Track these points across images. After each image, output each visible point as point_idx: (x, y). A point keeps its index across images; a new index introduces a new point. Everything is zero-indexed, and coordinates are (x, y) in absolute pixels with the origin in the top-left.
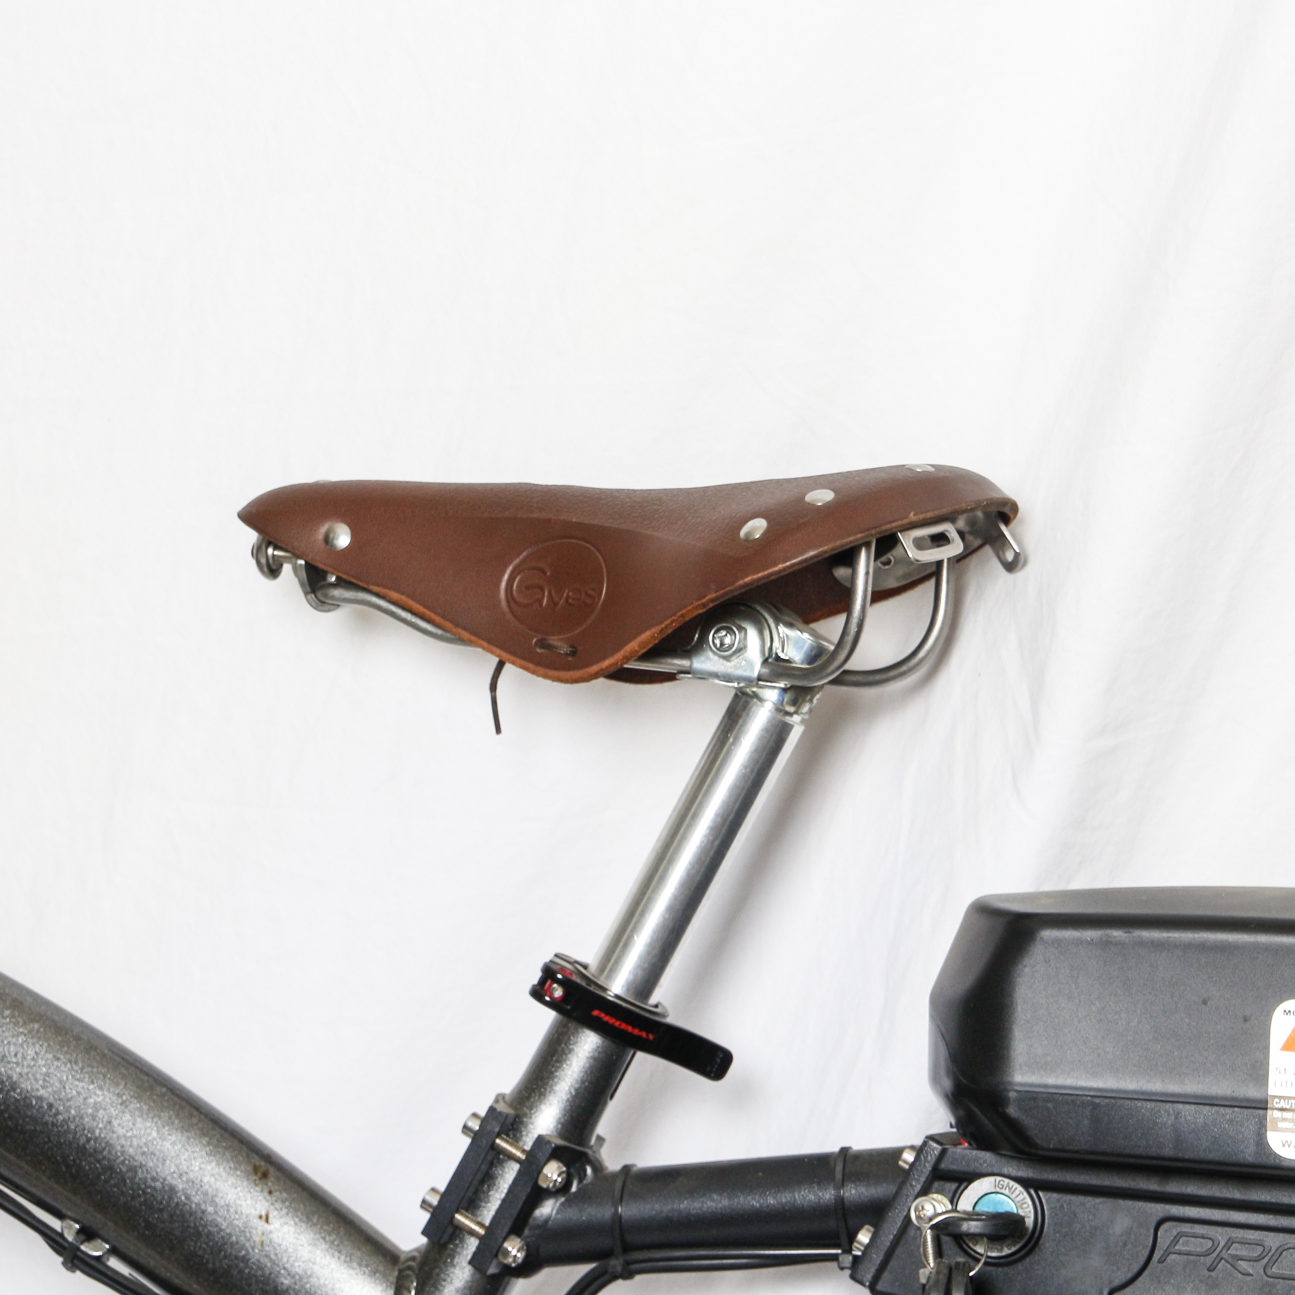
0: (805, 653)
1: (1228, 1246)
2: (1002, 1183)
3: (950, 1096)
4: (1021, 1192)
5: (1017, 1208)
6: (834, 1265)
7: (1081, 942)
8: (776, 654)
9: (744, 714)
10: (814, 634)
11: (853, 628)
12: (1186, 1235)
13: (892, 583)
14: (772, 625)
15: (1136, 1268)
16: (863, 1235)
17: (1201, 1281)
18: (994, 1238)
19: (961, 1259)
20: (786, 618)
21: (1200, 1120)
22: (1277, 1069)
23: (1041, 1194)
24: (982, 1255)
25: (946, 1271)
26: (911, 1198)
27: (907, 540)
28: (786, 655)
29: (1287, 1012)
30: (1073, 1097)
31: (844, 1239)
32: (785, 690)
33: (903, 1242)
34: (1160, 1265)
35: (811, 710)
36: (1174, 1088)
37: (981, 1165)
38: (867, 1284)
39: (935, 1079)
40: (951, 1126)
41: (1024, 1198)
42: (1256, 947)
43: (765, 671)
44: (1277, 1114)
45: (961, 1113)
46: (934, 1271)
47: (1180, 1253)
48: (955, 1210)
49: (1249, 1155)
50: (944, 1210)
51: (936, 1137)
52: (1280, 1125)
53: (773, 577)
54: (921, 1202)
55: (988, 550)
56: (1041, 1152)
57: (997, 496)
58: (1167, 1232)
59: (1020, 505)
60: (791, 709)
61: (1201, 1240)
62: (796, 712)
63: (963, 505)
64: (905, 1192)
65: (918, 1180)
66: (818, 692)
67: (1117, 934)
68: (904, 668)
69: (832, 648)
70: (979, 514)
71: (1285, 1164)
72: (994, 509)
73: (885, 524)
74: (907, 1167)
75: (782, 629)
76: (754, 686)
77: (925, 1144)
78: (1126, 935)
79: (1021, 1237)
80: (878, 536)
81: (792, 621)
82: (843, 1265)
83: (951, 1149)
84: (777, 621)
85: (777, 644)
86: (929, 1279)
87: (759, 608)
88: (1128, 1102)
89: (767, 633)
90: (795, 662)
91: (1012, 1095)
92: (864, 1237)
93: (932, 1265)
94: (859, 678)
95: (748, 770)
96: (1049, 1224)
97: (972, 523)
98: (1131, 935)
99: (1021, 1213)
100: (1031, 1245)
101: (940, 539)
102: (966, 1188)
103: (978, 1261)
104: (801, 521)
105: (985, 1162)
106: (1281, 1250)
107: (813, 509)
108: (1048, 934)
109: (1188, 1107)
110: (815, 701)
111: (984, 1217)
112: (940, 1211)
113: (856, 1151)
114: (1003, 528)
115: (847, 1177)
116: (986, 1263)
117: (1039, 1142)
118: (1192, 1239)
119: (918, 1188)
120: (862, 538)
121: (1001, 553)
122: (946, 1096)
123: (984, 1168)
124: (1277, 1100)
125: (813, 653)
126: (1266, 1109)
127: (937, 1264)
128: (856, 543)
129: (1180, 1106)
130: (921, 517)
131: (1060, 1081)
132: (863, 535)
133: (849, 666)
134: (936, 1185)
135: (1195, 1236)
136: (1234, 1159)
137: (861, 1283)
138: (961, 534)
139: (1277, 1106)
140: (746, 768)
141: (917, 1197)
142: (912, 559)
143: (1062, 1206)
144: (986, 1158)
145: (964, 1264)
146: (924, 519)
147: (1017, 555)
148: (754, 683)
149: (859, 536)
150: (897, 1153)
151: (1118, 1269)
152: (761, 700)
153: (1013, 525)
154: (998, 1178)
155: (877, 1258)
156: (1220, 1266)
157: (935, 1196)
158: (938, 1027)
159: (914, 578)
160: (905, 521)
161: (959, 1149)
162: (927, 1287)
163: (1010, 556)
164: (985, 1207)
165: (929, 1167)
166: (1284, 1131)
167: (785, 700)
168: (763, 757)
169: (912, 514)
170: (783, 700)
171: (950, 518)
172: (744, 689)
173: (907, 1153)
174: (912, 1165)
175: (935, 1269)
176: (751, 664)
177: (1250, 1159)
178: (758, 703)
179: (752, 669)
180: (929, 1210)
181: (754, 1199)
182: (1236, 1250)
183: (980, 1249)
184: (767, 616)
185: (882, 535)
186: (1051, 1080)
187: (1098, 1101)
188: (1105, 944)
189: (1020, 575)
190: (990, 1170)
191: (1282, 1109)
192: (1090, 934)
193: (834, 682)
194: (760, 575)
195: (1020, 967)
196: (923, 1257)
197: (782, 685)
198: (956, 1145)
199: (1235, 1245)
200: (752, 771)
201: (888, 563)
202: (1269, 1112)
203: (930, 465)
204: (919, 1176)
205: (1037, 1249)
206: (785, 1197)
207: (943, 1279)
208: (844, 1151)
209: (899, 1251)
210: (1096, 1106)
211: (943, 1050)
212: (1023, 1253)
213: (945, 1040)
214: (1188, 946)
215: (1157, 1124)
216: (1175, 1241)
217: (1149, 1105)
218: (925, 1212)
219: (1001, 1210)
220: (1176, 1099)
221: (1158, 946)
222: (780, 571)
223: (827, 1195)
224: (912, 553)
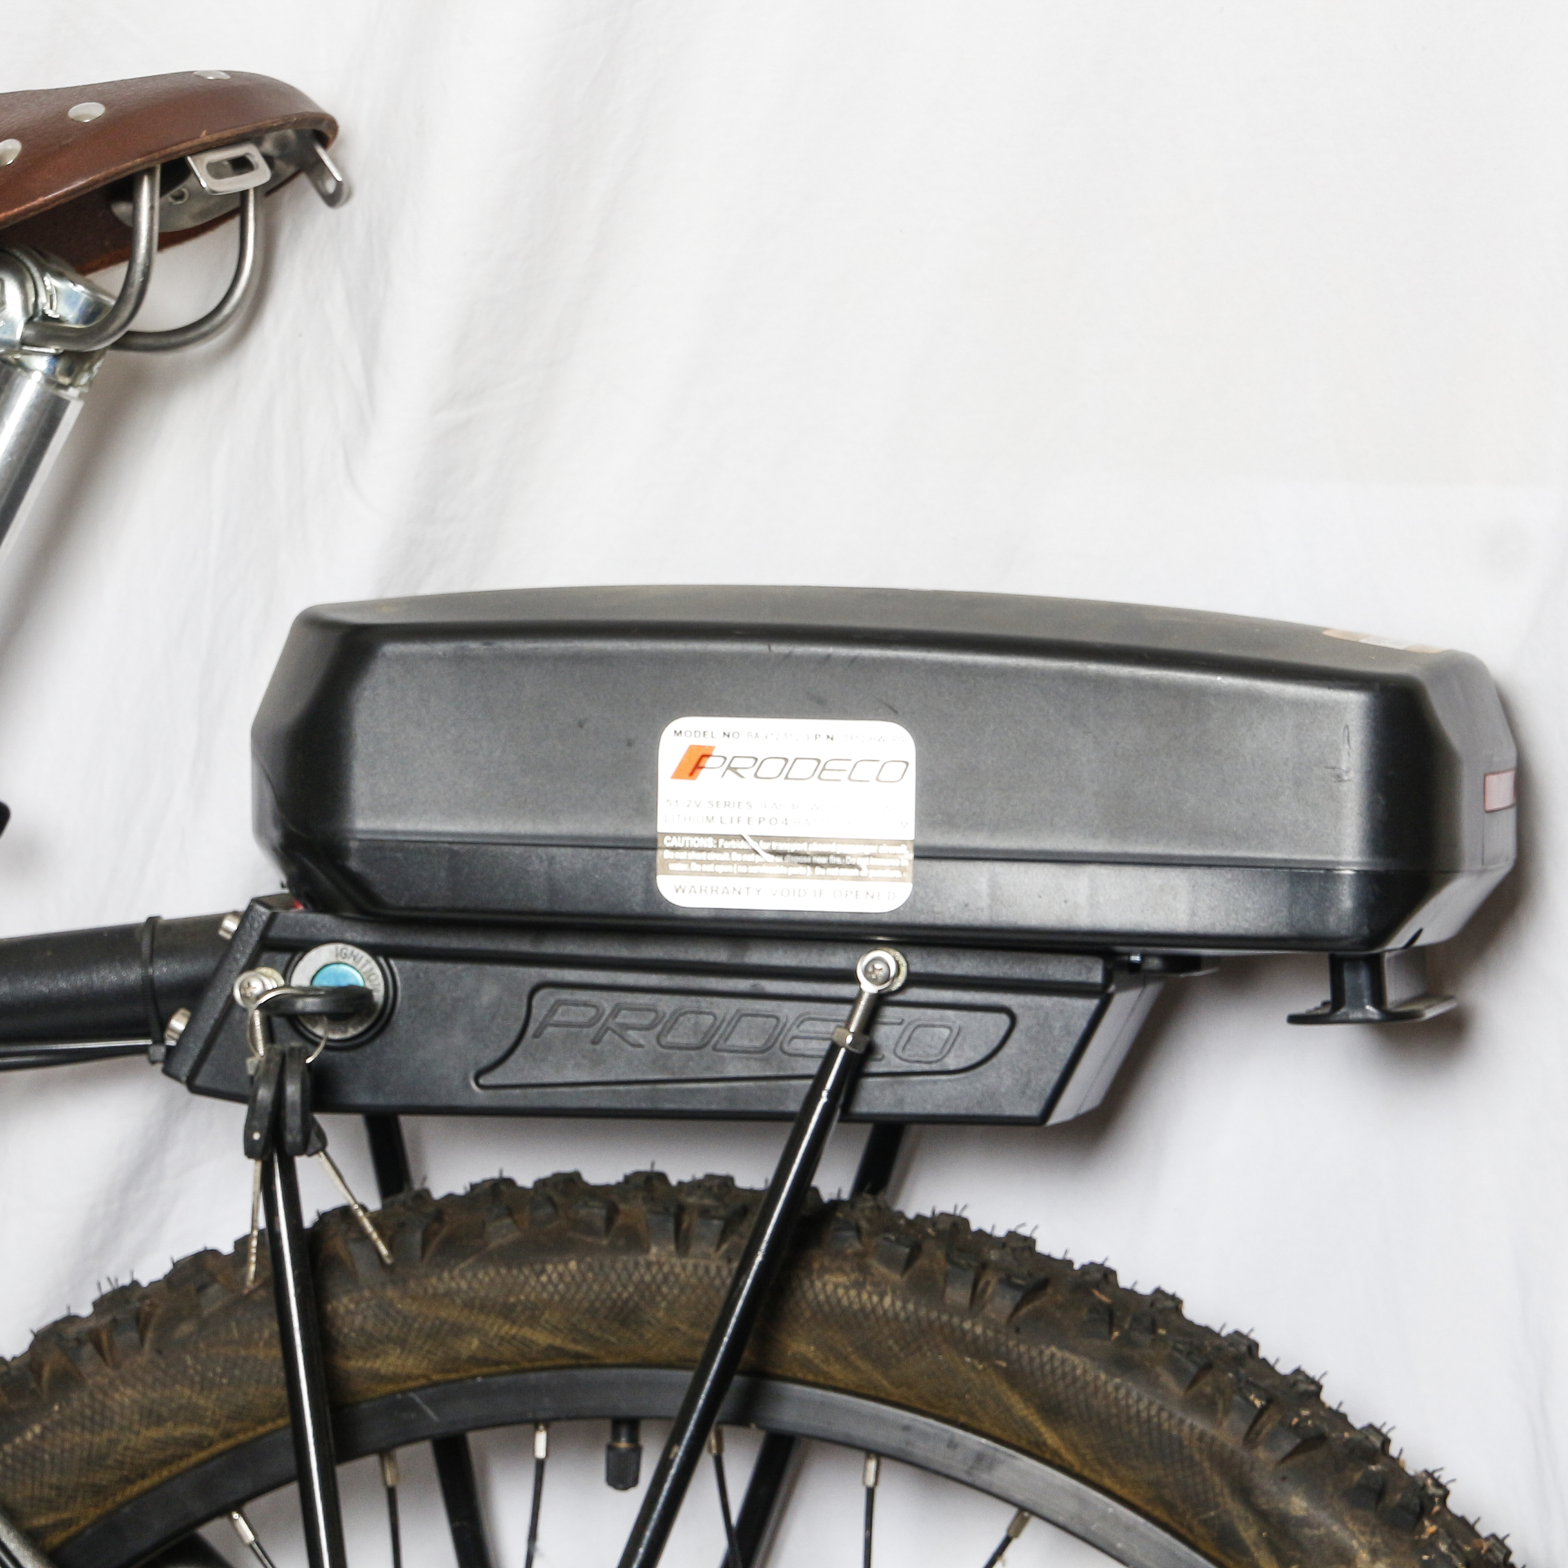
0: (80, 309)
1: (615, 1013)
2: (345, 951)
3: (279, 850)
4: (368, 962)
5: (364, 980)
6: (142, 1059)
7: (432, 658)
8: (43, 311)
9: (6, 387)
10: (89, 286)
11: (138, 278)
12: (565, 1003)
13: (186, 222)
14: (37, 275)
15: (506, 1044)
16: (177, 1020)
17: (584, 1057)
18: (336, 1017)
19: (296, 1044)
20: (54, 267)
21: (579, 866)
22: (668, 801)
23: (392, 962)
24: (321, 1038)
25: (278, 1059)
26: (235, 974)
27: (199, 165)
28: (56, 312)
29: (678, 733)
30: (428, 845)
31: (154, 1025)
32: (56, 357)
33: (226, 1027)
34: (536, 1040)
35: (90, 383)
36: (546, 828)
37: (319, 930)
38: (184, 1079)
39: (260, 830)
40: (283, 886)
41: (372, 969)
42: (639, 657)
43: (30, 332)
44: (668, 854)
45: (294, 869)
46: (263, 1059)
47: (557, 1025)
48: (287, 985)
49: (636, 905)
50: (276, 986)
51: (265, 900)
52: (672, 867)
53: (31, 214)
54: (247, 978)
55: (303, 180)
56: (391, 912)
57: (308, 109)
58: (543, 1000)
59: (340, 122)
60: (66, 381)
61: (583, 1008)
62: (71, 385)
63: (268, 121)
64: (227, 967)
65: (243, 953)
66: (99, 359)
67: (475, 646)
68: (206, 328)
69: (113, 303)
70: (290, 133)
71: (680, 913)
72: (308, 127)
73: (172, 146)
74: (228, 937)
75: (50, 281)
76: (17, 352)
77: (250, 908)
78: (486, 647)
79: (369, 1015)
80: (163, 161)
81: (61, 269)
82: (153, 1058)
83: (282, 913)
84: (43, 271)
85: (43, 299)
86: (257, 1069)
87: (18, 254)
88: (492, 848)
89: (30, 286)
90: (67, 321)
91: (353, 845)
92: (178, 1023)
93: (261, 1050)
94: (150, 341)
95: (15, 458)
96: (403, 998)
97: (282, 144)
98: (490, 647)
99: (369, 986)
100: (381, 1024)
101: (241, 165)
102: (301, 959)
103: (316, 1045)
104: (64, 142)
105: (324, 926)
106: (677, 1015)
107: (78, 126)
108: (391, 649)
109: (563, 850)
110: (95, 369)
111: (322, 993)
112: (270, 988)
113: (166, 921)
114: (320, 151)
115: (155, 953)
116: (326, 1048)
117: (387, 899)
118: (573, 1008)
119: (243, 961)
120: (144, 163)
121: (320, 183)
122: (275, 850)
123: (323, 934)
124: (667, 838)
125: (90, 310)
126: (655, 849)
127: (268, 1051)
128: (135, 170)
129: (555, 851)
130: (216, 136)
131: (411, 826)
132: (143, 159)
133: (133, 326)
134: (265, 956)
135: (576, 1004)
136: (618, 910)
137: (176, 1078)
138: (269, 160)
139: (668, 845)
140: (11, 454)
141: (243, 971)
142: (207, 189)
143: (418, 977)
144: (325, 921)
145: (300, 1049)
146: (219, 140)
147: (339, 185)
148: (17, 349)
149: (139, 160)
150: (216, 921)
151: (486, 1046)
152: (27, 370)
153: (333, 147)
154: (340, 946)
155: (195, 1048)
156: (606, 1037)
157: (264, 970)
158: (262, 766)
159: (216, 216)
160: (196, 142)
161: (292, 913)
162: (256, 1079)
163: (330, 187)
164: (325, 981)
165: (255, 937)
166: (677, 874)
167: (58, 369)
168: (33, 440)
169: (204, 132)
170: (55, 369)
171: (255, 137)
172: (5, 357)
173: (229, 920)
174: (236, 934)
175: (264, 1058)
176: (10, 325)
177: (638, 909)
178: (24, 374)
179: (14, 332)
180: (256, 987)
181: (41, 983)
182: (624, 1017)
183: (319, 1031)
184: (30, 264)
185: (168, 159)
186: (400, 825)
187: (456, 847)
188: (460, 659)
189: (344, 210)
190: (330, 936)
191: (674, 849)
192: (441, 648)
193: (116, 346)
194: (16, 210)
195: (358, 690)
196: (250, 1044)
197: (52, 350)
198: (288, 907)
199: (623, 1012)
200: (19, 459)
201: (180, 197)
202: (659, 852)
203: (225, 72)
204: (244, 947)
205: (388, 1029)
206: (81, 980)
207: (274, 1067)
208: (152, 921)
209: (221, 1038)
210: (454, 854)
211: (269, 794)
212: (372, 1033)
213: (271, 782)
214: (559, 658)
215: (528, 872)
216: (553, 1011)
217: (518, 850)
218: (251, 990)
219: (344, 983)
220: (550, 842)
221: (523, 658)
222: (41, 206)
223: (132, 975)
224: (206, 182)
